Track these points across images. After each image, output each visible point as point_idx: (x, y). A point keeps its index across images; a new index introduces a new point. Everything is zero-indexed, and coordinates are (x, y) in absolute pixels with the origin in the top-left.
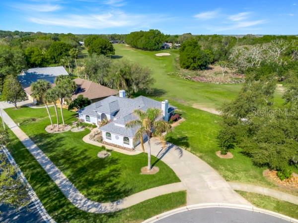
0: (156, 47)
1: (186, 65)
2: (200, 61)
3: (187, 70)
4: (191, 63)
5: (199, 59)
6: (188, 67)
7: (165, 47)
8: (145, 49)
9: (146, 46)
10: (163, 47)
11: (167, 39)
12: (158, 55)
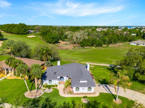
0: (25, 32)
1: (50, 42)
2: (56, 39)
3: (50, 44)
4: (52, 41)
5: (55, 39)
6: (50, 43)
7: (30, 32)
8: (18, 34)
9: (19, 32)
10: (28, 33)
11: (29, 28)
12: (29, 37)
